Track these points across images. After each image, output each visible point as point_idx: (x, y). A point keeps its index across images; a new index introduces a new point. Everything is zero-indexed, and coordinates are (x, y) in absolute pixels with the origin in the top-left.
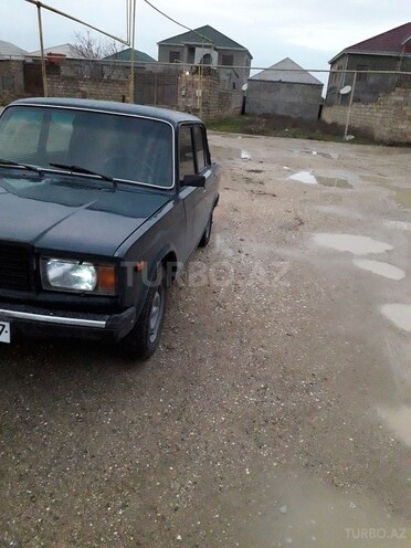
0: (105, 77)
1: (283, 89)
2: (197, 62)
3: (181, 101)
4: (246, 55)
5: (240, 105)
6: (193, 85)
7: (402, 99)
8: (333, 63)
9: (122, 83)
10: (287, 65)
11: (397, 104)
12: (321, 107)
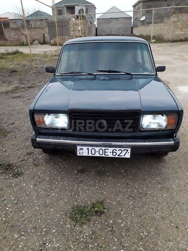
0: (33, 26)
1: (114, 21)
2: (77, 13)
3: (72, 33)
4: (93, 7)
5: (95, 32)
6: (76, 25)
7: (176, 19)
8: (134, 6)
9: (42, 28)
10: (114, 9)
11: (174, 22)
12: (132, 28)
